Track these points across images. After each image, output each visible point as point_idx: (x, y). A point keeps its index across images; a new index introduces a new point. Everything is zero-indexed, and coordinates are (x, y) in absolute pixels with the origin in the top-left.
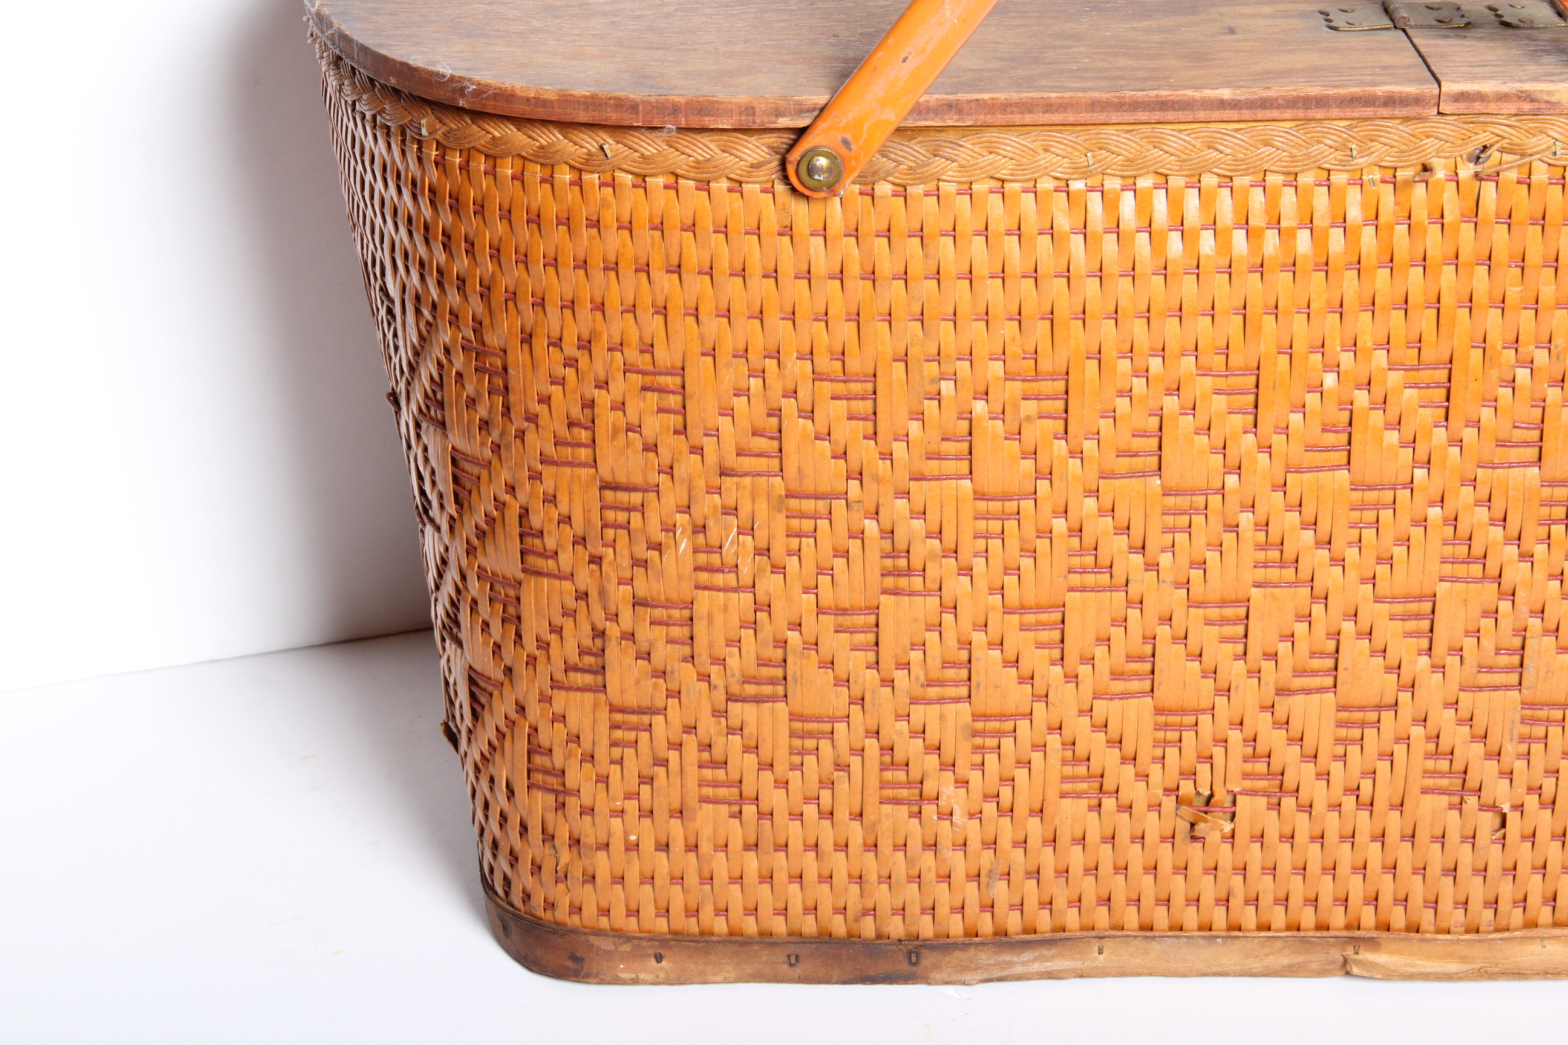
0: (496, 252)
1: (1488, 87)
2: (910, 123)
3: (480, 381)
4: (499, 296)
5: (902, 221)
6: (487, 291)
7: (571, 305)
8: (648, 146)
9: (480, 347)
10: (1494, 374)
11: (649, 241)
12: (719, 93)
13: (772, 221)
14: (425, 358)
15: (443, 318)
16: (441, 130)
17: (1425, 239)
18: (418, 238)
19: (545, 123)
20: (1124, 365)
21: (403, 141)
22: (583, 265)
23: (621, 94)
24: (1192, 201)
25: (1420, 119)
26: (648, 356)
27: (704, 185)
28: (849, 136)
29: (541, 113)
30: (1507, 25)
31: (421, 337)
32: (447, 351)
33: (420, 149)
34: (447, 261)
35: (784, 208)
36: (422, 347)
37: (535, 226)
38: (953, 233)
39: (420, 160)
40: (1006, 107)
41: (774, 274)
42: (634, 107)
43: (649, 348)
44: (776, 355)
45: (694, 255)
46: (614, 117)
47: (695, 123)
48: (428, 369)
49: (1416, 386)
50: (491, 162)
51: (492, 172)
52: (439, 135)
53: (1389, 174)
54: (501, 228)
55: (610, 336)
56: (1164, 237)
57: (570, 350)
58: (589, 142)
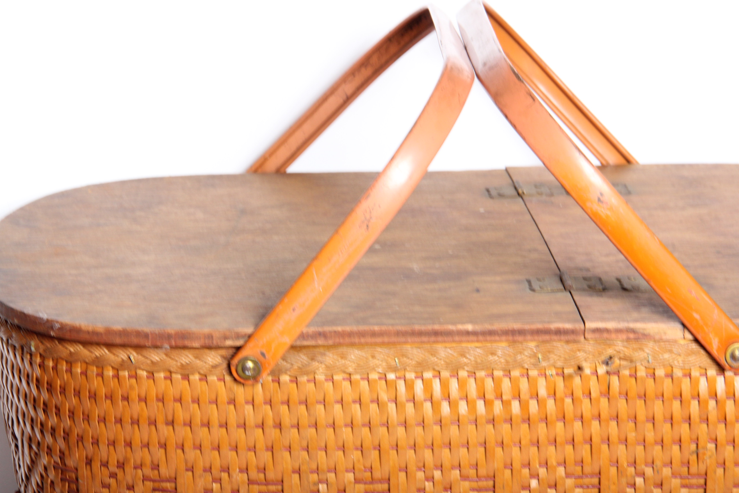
0: (72, 414)
1: (611, 325)
2: (298, 343)
3: (63, 486)
4: (74, 438)
5: (295, 396)
6: (67, 436)
7: (113, 443)
8: (156, 356)
9: (64, 467)
10: (624, 481)
11: (156, 407)
12: (193, 328)
13: (223, 396)
14: (34, 473)
15: (43, 451)
16: (42, 348)
17: (581, 405)
18: (30, 407)
19: (98, 344)
20: (420, 475)
21: (23, 354)
22: (120, 421)
23: (139, 328)
24: (454, 385)
25: (575, 342)
26: (156, 472)
27: (186, 377)
28: (264, 351)
29: (95, 339)
30: (625, 289)
31: (32, 461)
32: (46, 469)
33: (31, 358)
34: (46, 419)
35: (231, 389)
36: (33, 467)
37: (93, 401)
38: (324, 402)
39: (31, 364)
40: (350, 334)
41: (225, 425)
42: (146, 336)
43: (156, 467)
44: (227, 470)
45: (181, 415)
46: (135, 340)
47: (180, 343)
48: (35, 479)
49: (581, 487)
50: (69, 365)
51: (70, 371)
52: (41, 351)
53: (560, 371)
54: (74, 401)
55: (135, 461)
56: (439, 404)
57: (113, 468)
58: (122, 355)
